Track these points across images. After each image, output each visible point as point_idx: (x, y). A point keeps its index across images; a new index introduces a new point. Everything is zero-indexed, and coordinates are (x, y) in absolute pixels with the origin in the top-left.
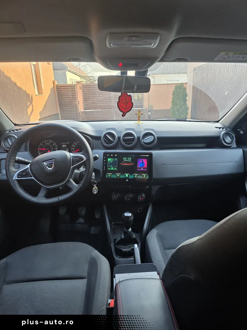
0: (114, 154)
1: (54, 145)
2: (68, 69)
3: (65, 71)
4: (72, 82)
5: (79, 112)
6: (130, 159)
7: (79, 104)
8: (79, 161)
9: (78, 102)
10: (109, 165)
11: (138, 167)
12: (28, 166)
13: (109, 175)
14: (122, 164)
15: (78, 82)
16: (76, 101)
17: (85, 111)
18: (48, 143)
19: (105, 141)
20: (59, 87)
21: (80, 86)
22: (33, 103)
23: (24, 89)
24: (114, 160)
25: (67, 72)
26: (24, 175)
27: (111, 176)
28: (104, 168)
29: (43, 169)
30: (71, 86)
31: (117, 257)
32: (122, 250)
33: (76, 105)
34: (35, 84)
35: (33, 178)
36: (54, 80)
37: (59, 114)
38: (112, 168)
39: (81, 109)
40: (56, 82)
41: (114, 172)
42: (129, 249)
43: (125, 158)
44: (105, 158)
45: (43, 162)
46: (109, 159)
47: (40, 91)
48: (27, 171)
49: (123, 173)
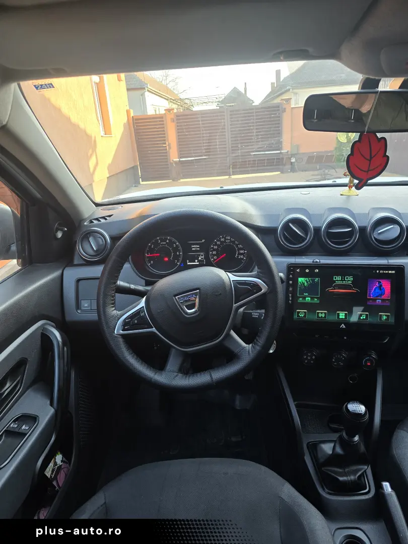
0: (312, 267)
1: (176, 245)
2: (149, 87)
3: (143, 91)
4: (155, 111)
5: (172, 162)
6: (351, 278)
7: (170, 148)
8: (250, 293)
9: (169, 145)
10: (302, 293)
11: (370, 296)
12: (142, 303)
13: (302, 313)
14: (330, 290)
15: (169, 110)
16: (165, 144)
17: (181, 159)
18: (165, 243)
19: (286, 238)
20: (136, 120)
21: (172, 116)
22: (97, 150)
23: (82, 126)
24: (313, 281)
25: (147, 94)
26: (136, 324)
27: (305, 316)
28: (290, 299)
29: (176, 313)
30: (153, 118)
31: (324, 489)
32: (338, 479)
33: (166, 149)
34: (99, 118)
35: (154, 329)
36: (128, 109)
37: (137, 166)
38: (308, 299)
39: (174, 157)
40: (132, 111)
41: (311, 307)
42: (352, 477)
43: (339, 278)
44: (291, 276)
45: (175, 296)
46: (300, 280)
47: (107, 130)
48: (142, 314)
49: (333, 309)
